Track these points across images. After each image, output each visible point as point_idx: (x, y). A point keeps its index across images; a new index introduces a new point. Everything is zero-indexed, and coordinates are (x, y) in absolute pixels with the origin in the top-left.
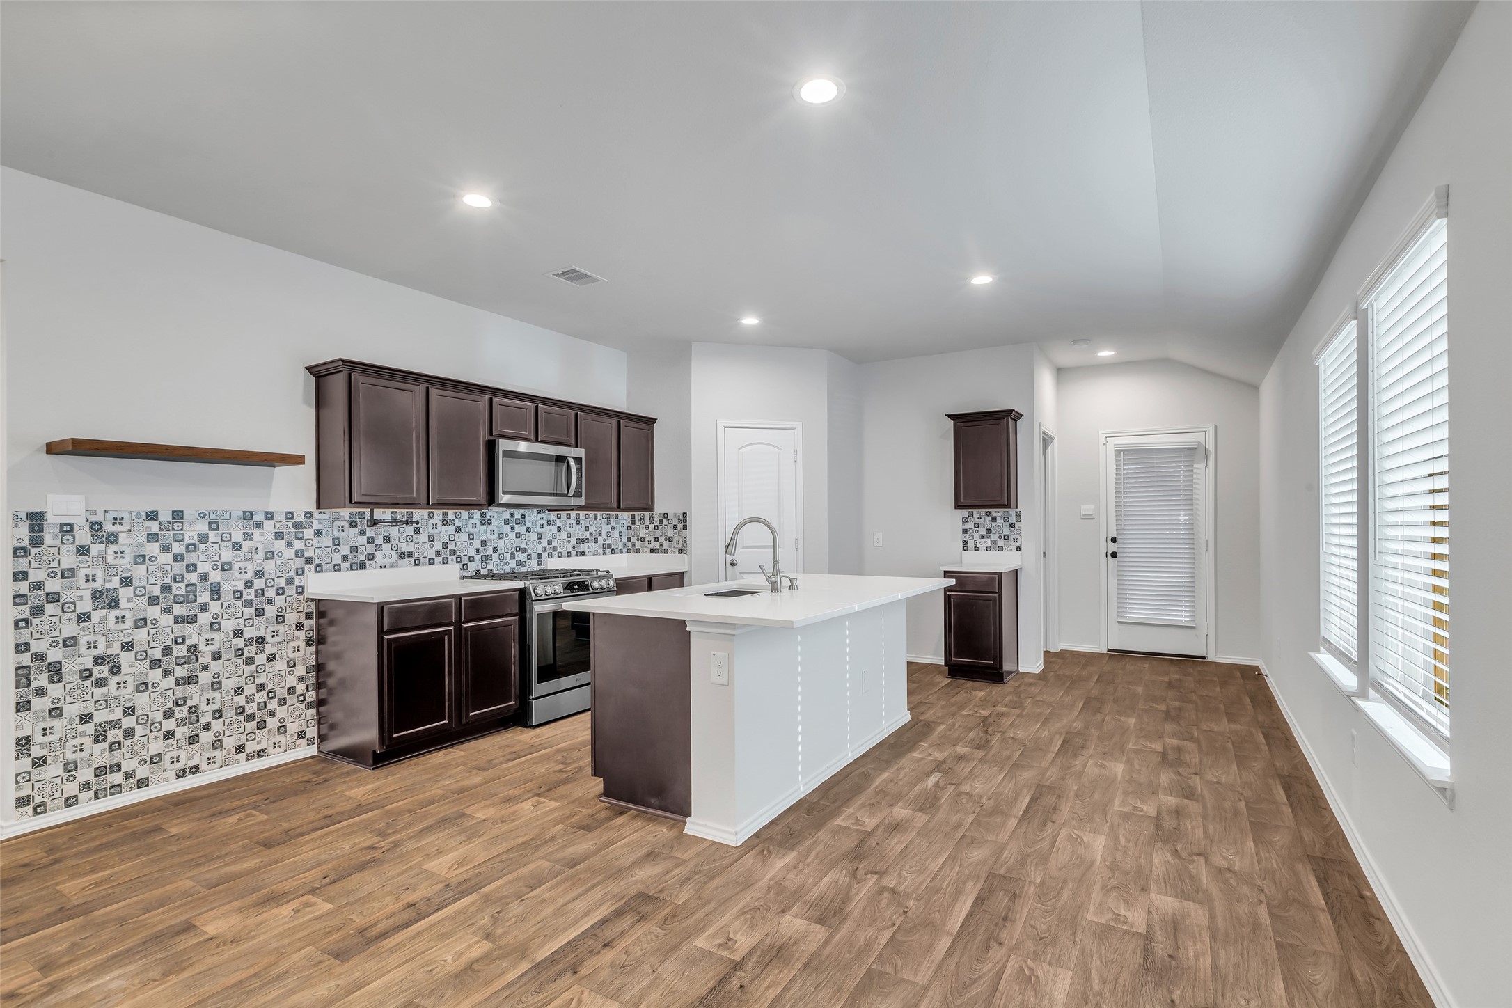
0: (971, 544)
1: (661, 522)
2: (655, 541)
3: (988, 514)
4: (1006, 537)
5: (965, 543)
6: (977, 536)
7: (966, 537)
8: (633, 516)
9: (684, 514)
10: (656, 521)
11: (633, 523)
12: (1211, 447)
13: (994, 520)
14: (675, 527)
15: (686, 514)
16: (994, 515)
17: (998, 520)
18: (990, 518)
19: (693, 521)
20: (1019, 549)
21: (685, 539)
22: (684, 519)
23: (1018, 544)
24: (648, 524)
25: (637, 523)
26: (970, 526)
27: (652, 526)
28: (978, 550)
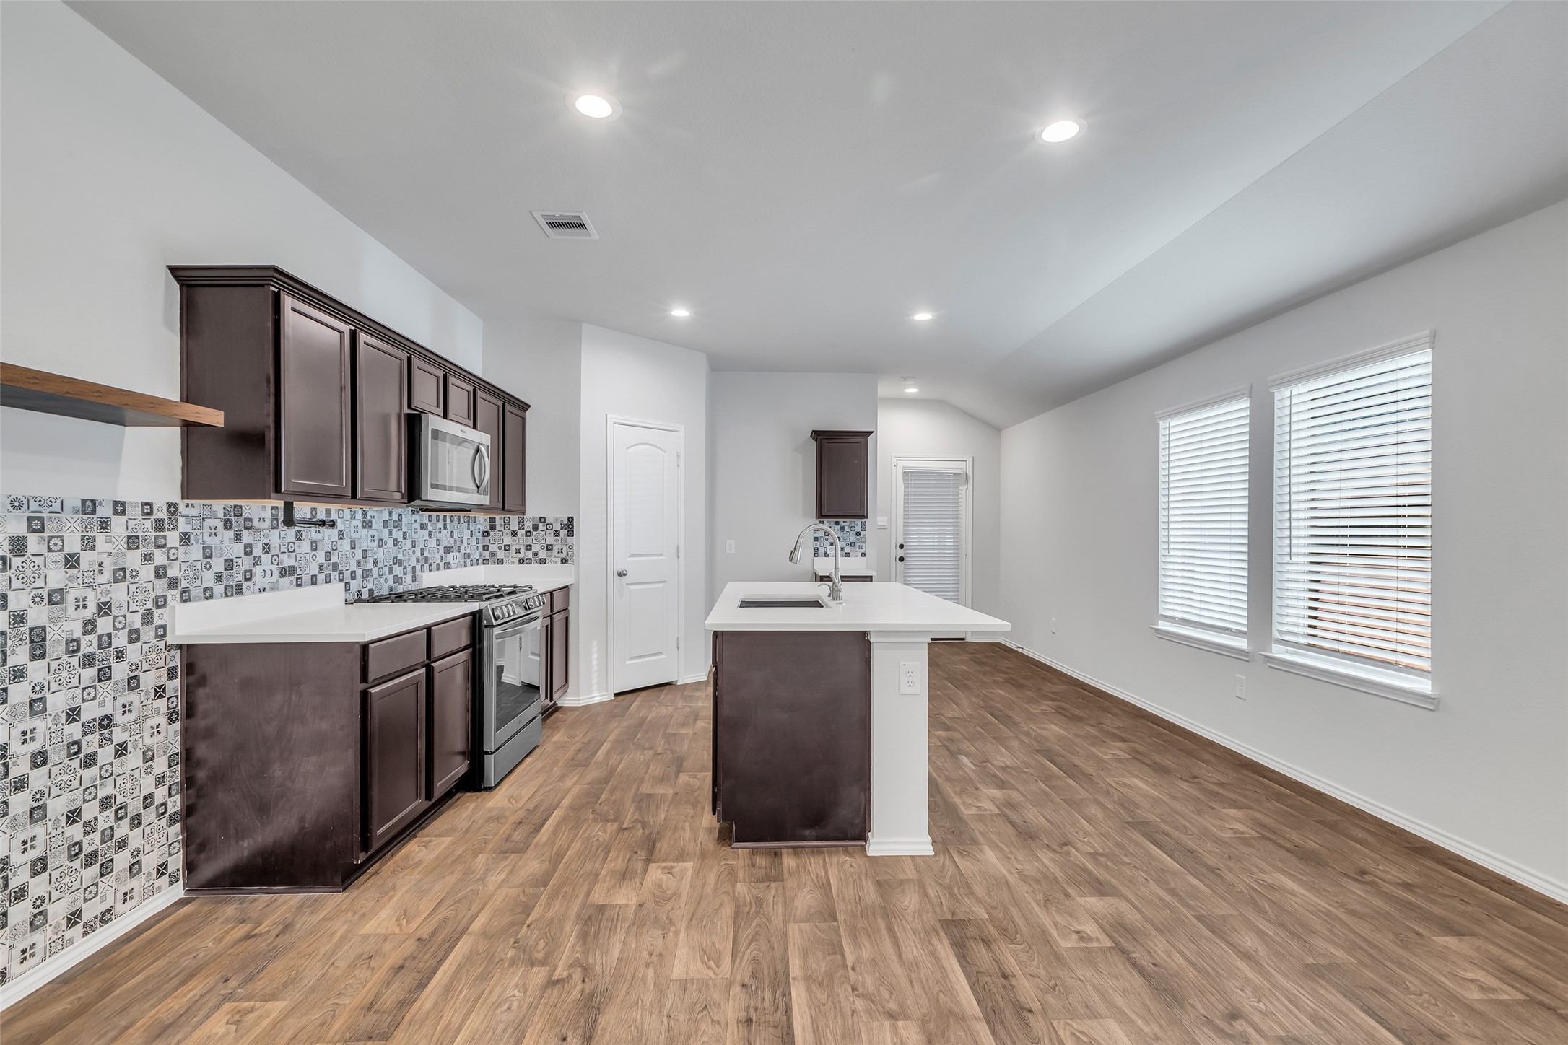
0: (821, 551)
1: (535, 527)
2: (527, 550)
3: (837, 523)
4: (853, 545)
5: (816, 550)
6: (827, 543)
7: (817, 544)
8: (492, 520)
9: (569, 518)
10: (528, 526)
11: (493, 527)
12: (971, 475)
13: (842, 529)
14: (557, 534)
15: (572, 518)
16: (843, 524)
17: (846, 528)
18: (839, 527)
19: (581, 527)
20: (863, 555)
21: (571, 547)
22: (570, 525)
23: (863, 551)
24: (516, 528)
25: (498, 528)
26: (821, 534)
27: (521, 533)
28: (828, 556)
